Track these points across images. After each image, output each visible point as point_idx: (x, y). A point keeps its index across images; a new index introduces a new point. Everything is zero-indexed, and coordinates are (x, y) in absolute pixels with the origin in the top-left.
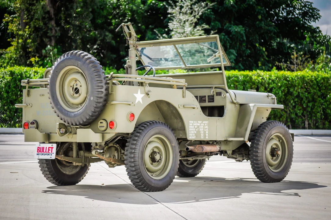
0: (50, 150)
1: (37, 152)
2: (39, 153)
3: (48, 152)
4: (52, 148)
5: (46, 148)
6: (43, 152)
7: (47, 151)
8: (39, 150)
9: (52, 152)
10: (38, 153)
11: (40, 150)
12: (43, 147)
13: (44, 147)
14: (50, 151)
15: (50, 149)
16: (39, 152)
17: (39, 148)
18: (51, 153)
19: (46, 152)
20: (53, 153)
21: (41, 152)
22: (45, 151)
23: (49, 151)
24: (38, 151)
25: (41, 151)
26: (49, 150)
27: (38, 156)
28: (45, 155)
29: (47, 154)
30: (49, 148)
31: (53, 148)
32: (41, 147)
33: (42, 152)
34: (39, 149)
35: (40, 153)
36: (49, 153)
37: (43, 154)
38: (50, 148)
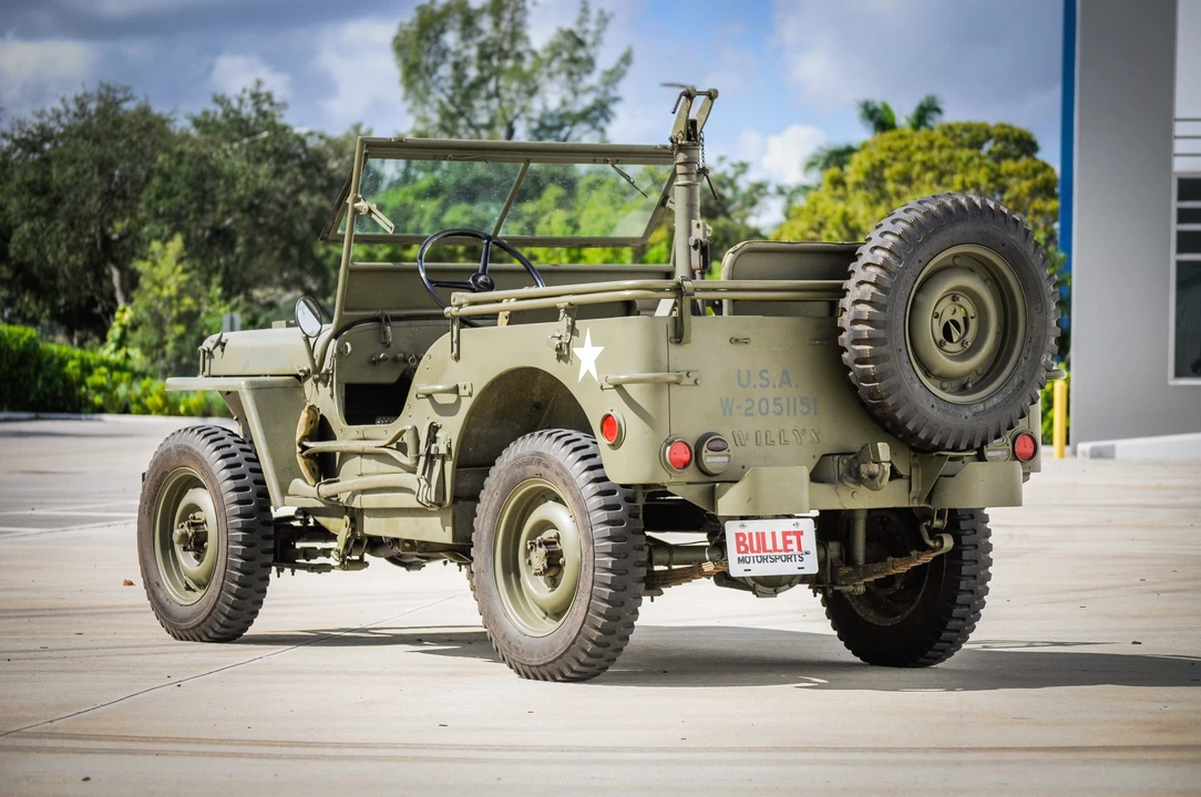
0: (791, 542)
1: (739, 551)
2: (745, 555)
3: (786, 550)
4: (799, 534)
5: (773, 534)
6: (765, 551)
7: (780, 545)
8: (743, 543)
9: (800, 549)
10: (741, 556)
11: (747, 542)
12: (760, 531)
13: (763, 534)
14: (794, 546)
15: (788, 538)
16: (746, 552)
17: (743, 535)
18: (796, 551)
19: (775, 549)
20: (807, 553)
21: (753, 551)
22: (769, 546)
23: (789, 547)
24: (742, 548)
25: (755, 549)
26: (786, 542)
27: (747, 566)
28: (774, 560)
29: (780, 557)
30: (785, 534)
31: (801, 533)
32: (750, 534)
33: (759, 551)
34: (741, 539)
35: (750, 554)
36: (790, 553)
37: (764, 559)
38: (789, 533)
